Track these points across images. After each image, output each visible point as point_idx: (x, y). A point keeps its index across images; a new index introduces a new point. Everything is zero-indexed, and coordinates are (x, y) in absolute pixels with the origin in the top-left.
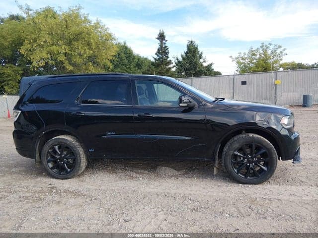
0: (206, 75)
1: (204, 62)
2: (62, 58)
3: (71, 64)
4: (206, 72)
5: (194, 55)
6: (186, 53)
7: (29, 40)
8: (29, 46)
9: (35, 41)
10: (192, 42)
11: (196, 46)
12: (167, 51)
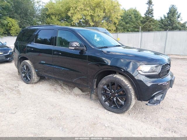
0: (180, 30)
1: (182, 20)
2: (89, 18)
3: (93, 21)
4: (180, 27)
5: (173, 15)
6: (168, 14)
7: (73, 8)
8: (73, 11)
9: (76, 8)
10: (173, 6)
11: (176, 9)
12: (152, 12)
